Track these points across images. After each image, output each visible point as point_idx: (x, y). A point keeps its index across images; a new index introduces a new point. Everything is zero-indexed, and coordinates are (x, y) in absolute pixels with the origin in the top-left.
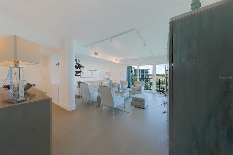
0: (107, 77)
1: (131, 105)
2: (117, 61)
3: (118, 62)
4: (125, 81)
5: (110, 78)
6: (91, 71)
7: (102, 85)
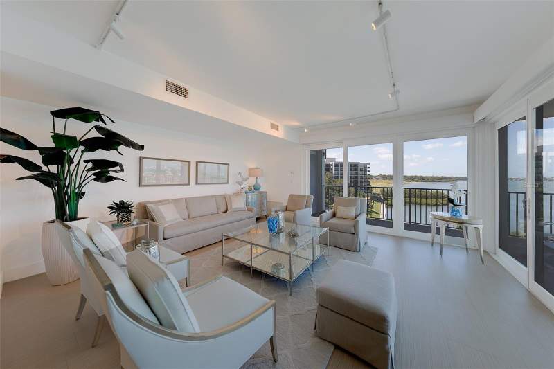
1: (313, 332)
2: (278, 130)
3: (279, 134)
4: (304, 196)
5: (261, 185)
6: (188, 163)
7: (226, 211)
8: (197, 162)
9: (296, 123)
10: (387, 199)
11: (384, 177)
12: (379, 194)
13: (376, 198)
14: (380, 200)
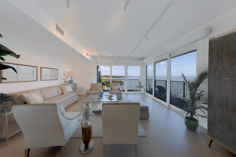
0: (69, 79)
2: (88, 56)
5: (74, 80)
6: (36, 68)
7: (63, 94)
8: (41, 68)
9: (96, 54)
10: (107, 84)
11: (106, 76)
12: (104, 83)
13: (103, 84)
14: (105, 85)
